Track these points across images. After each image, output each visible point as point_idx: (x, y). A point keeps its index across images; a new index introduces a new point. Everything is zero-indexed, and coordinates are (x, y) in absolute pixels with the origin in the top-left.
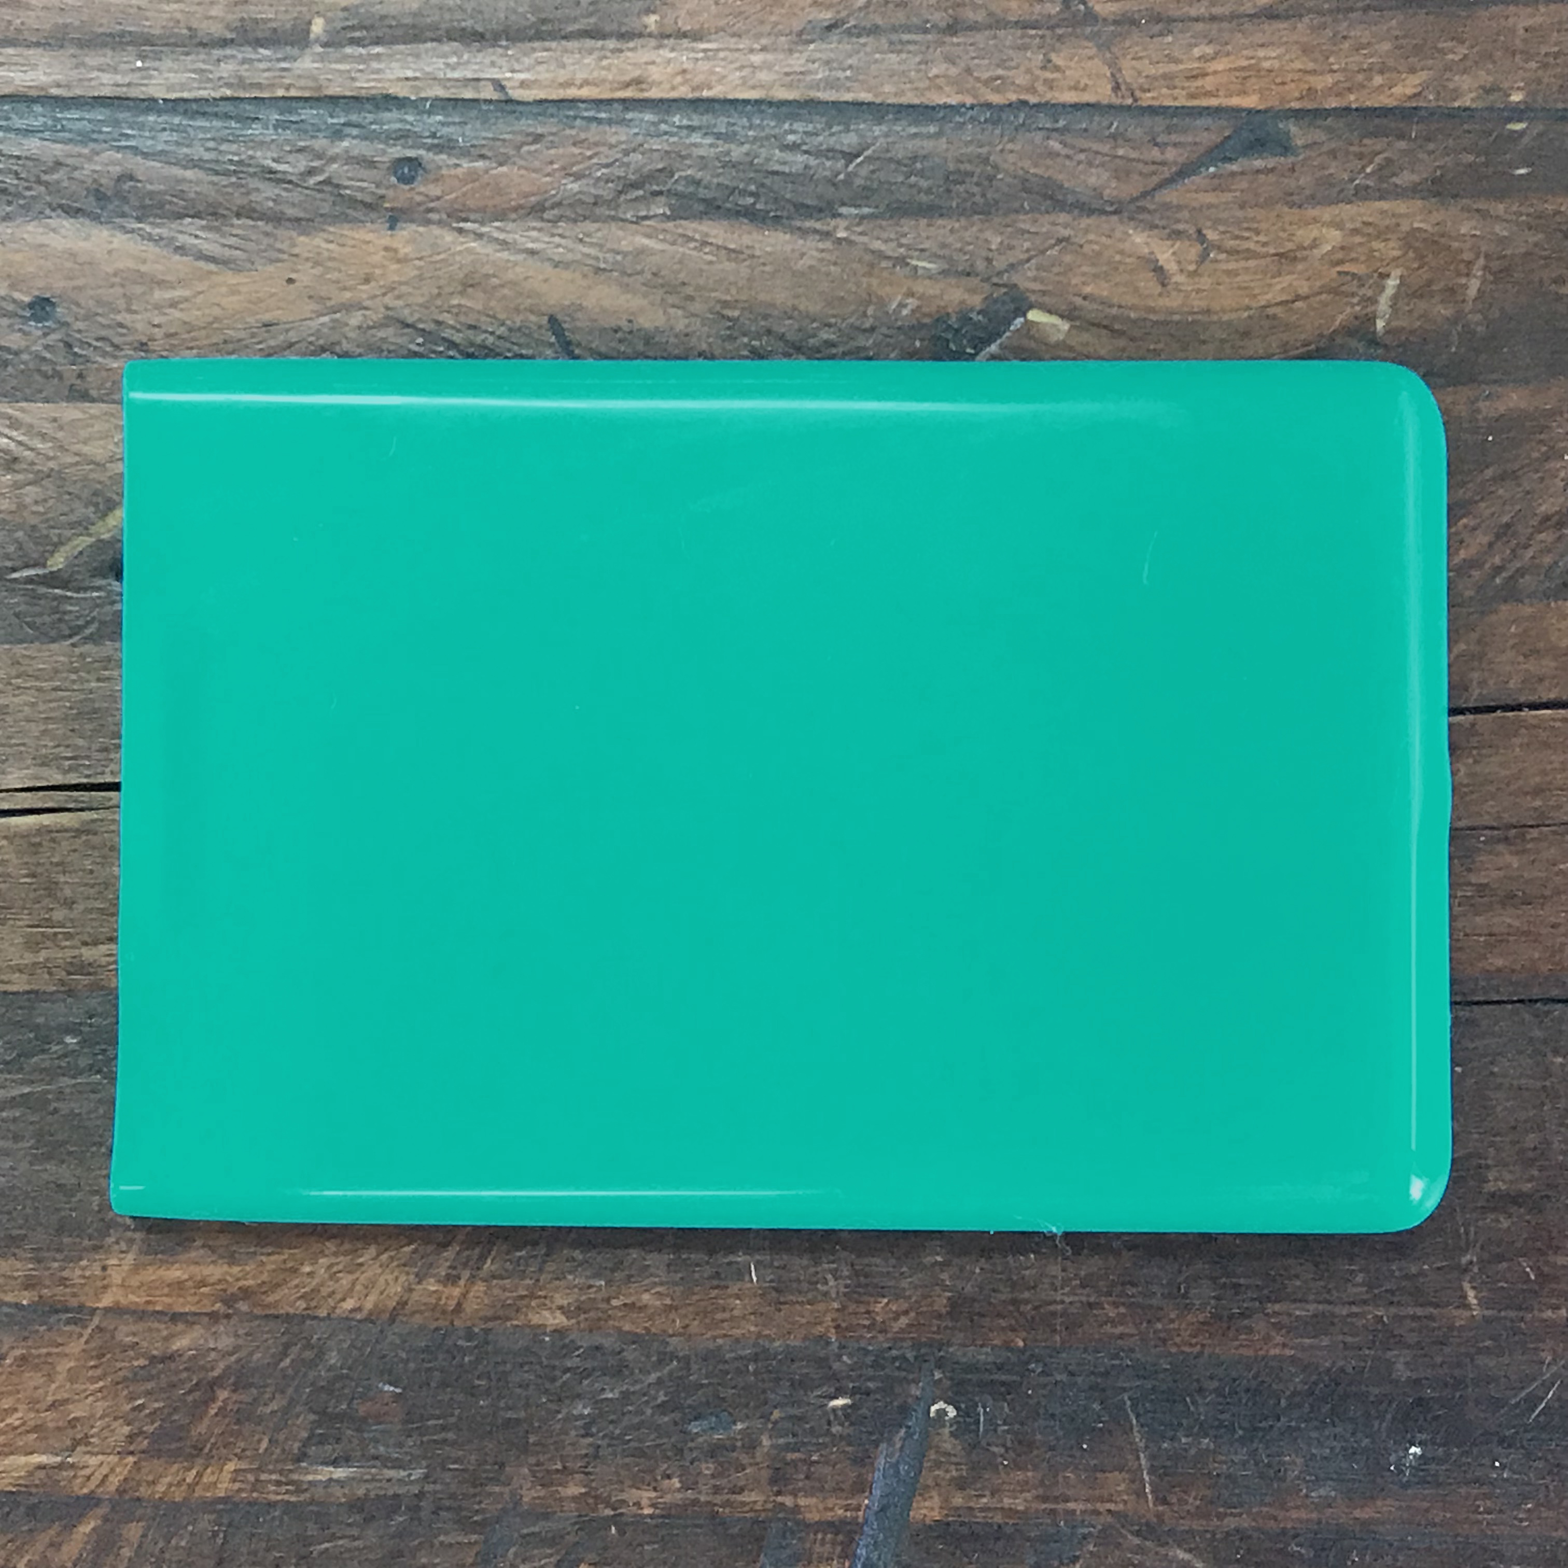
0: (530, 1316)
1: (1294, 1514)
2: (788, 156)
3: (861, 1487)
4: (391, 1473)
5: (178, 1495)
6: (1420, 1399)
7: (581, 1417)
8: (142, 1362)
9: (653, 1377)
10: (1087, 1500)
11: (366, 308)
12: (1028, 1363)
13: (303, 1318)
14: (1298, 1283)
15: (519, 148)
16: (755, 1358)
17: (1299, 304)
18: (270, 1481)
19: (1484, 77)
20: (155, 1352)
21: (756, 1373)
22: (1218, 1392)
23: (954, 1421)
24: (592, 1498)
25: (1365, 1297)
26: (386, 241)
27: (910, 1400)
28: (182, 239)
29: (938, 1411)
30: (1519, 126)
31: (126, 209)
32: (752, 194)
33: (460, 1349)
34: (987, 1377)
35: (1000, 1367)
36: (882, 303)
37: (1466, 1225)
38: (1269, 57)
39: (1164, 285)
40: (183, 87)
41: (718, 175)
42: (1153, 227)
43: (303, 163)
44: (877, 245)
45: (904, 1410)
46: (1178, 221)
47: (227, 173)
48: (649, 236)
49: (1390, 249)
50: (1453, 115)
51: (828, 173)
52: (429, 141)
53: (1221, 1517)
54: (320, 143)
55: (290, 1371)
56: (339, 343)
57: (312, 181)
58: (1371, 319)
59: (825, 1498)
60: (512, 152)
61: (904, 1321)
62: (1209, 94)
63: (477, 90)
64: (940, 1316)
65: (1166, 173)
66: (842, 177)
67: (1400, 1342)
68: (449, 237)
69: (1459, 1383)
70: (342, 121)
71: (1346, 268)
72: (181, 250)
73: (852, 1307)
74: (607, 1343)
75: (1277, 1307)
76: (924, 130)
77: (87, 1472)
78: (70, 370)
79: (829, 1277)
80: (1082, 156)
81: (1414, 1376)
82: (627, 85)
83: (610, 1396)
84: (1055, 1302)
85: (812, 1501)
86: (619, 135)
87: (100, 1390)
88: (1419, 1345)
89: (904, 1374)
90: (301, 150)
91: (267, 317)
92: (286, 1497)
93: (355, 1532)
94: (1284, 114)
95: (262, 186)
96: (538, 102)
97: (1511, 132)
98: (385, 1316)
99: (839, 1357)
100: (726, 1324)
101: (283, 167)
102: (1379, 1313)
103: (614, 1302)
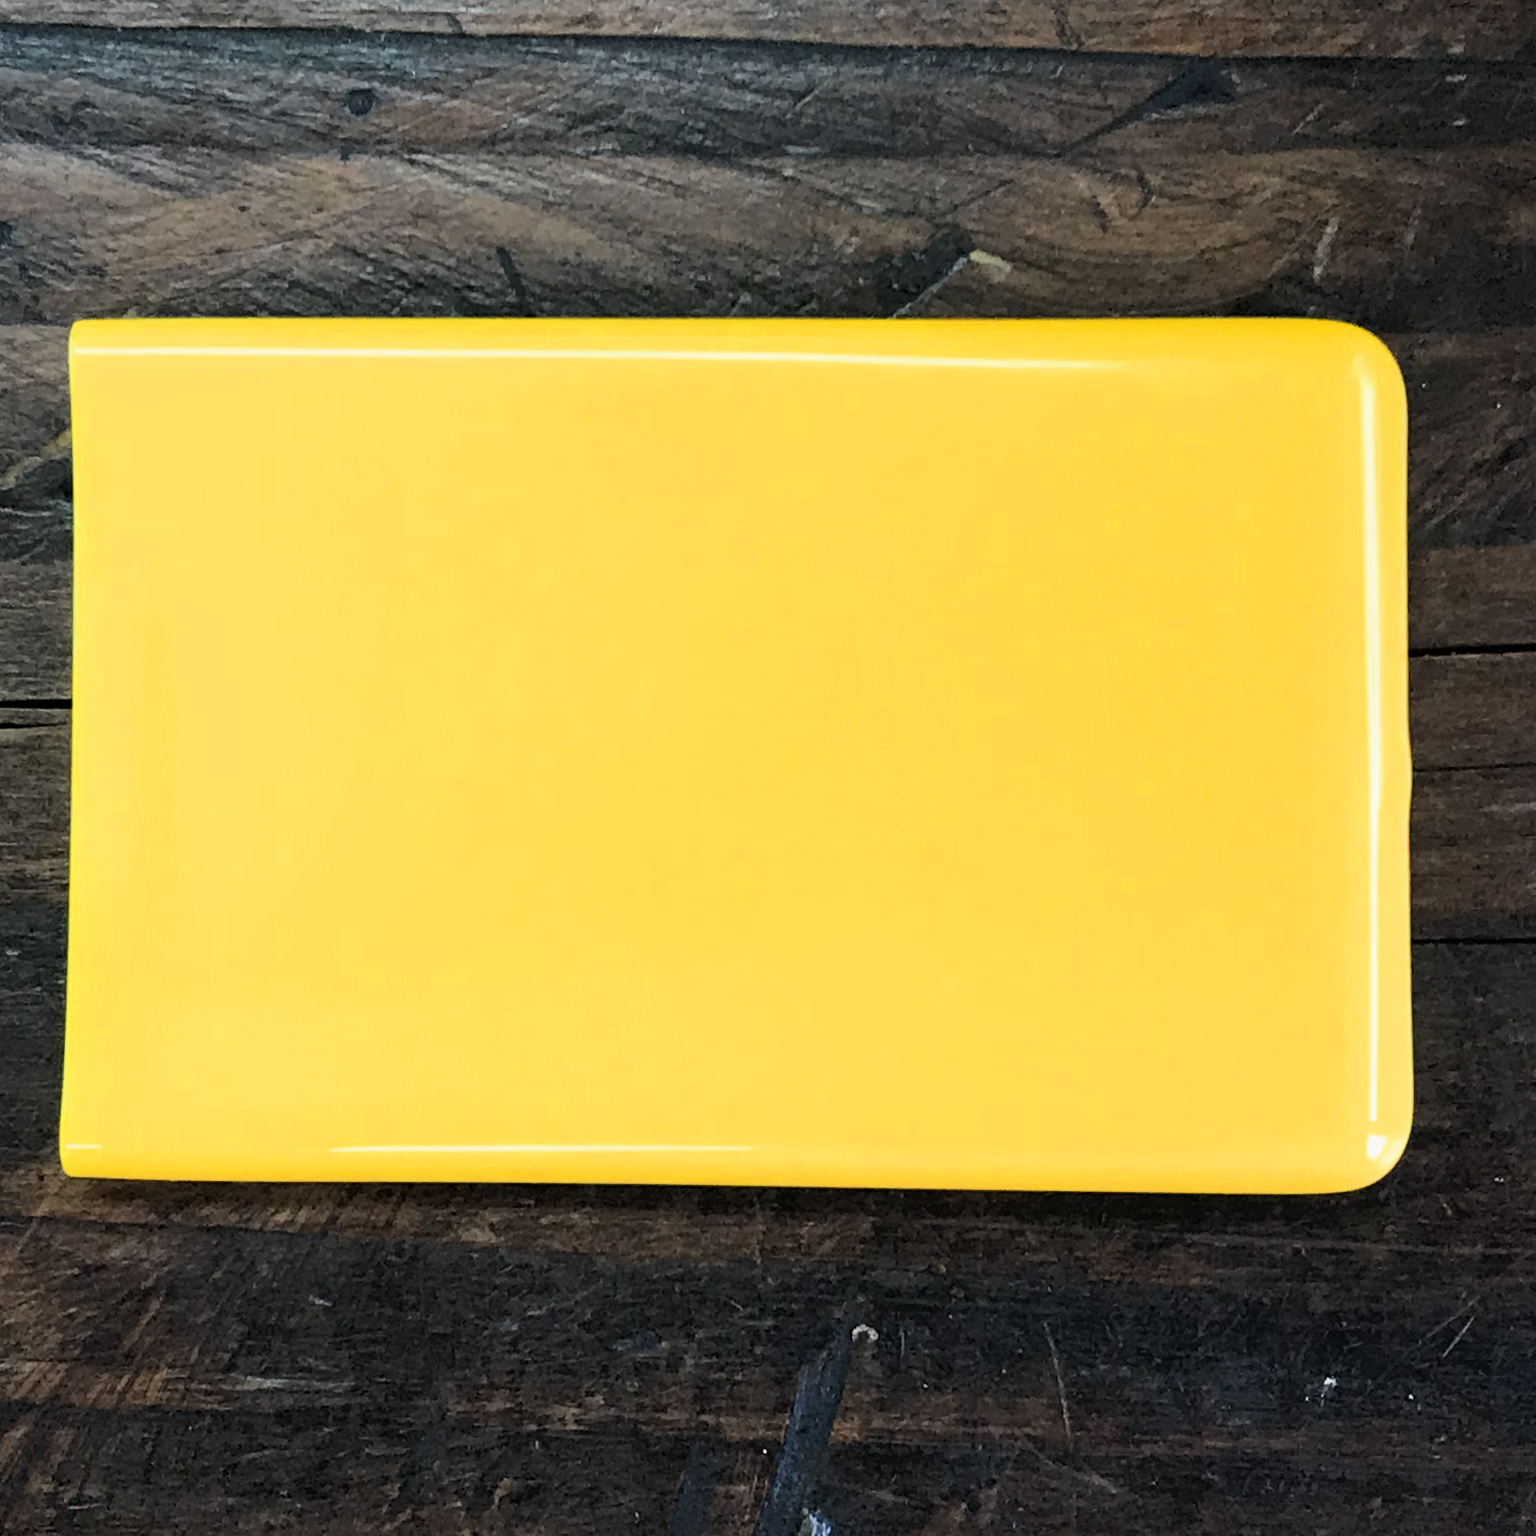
0: (460, 1232)
1: (1208, 1443)
2: (737, 94)
3: (784, 1406)
4: (316, 1384)
5: (109, 1401)
6: (1337, 1332)
7: (509, 1333)
8: (76, 1271)
9: (580, 1295)
10: (1006, 1425)
11: (317, 237)
12: (951, 1288)
13: (235, 1231)
14: (1217, 1214)
15: (469, 81)
16: (681, 1279)
17: (1236, 250)
18: (199, 1391)
19: (1425, 30)
20: (89, 1262)
21: (682, 1293)
22: (1137, 1319)
23: (877, 1342)
24: (517, 1414)
25: (1284, 1230)
26: (338, 171)
27: (833, 1323)
28: (138, 166)
29: (860, 1334)
30: (1458, 79)
31: (84, 135)
32: (700, 131)
33: (390, 1264)
34: (909, 1301)
35: (922, 1293)
36: (828, 241)
38: (1214, 6)
39: (1104, 228)
40: (143, 16)
41: (667, 112)
42: (1096, 171)
43: (256, 94)
44: (821, 183)
45: (827, 1334)
46: (1122, 166)
47: (185, 102)
48: (597, 170)
49: (1326, 197)
50: (1391, 64)
51: (775, 112)
52: (382, 73)
53: (1138, 1443)
54: (275, 75)
55: (221, 1284)
56: (290, 271)
57: (267, 111)
58: (1309, 266)
59: (746, 1418)
60: (464, 86)
61: (828, 1245)
62: (1154, 41)
63: (430, 23)
64: (864, 1241)
65: (1108, 117)
66: (789, 116)
67: (1318, 1275)
68: (400, 169)
69: (1374, 1317)
70: (297, 52)
71: (1286, 214)
72: (136, 176)
73: (777, 1229)
74: (537, 1262)
75: (1196, 1238)
76: (870, 71)
77: (18, 1378)
78: (24, 293)
79: (756, 1199)
80: (1026, 101)
81: (1332, 1308)
82: (579, 22)
83: (538, 1312)
84: (978, 1229)
85: (733, 1420)
86: (569, 71)
87: (35, 1297)
88: (1336, 1278)
89: (827, 1297)
90: (256, 80)
91: (220, 243)
92: (216, 1406)
93: (284, 1442)
94: (1227, 62)
95: (217, 115)
96: (490, 37)
97: (1450, 84)
98: (317, 1230)
99: (764, 1279)
100: (654, 1245)
101: (238, 97)
102: (1297, 1246)
103: (544, 1221)
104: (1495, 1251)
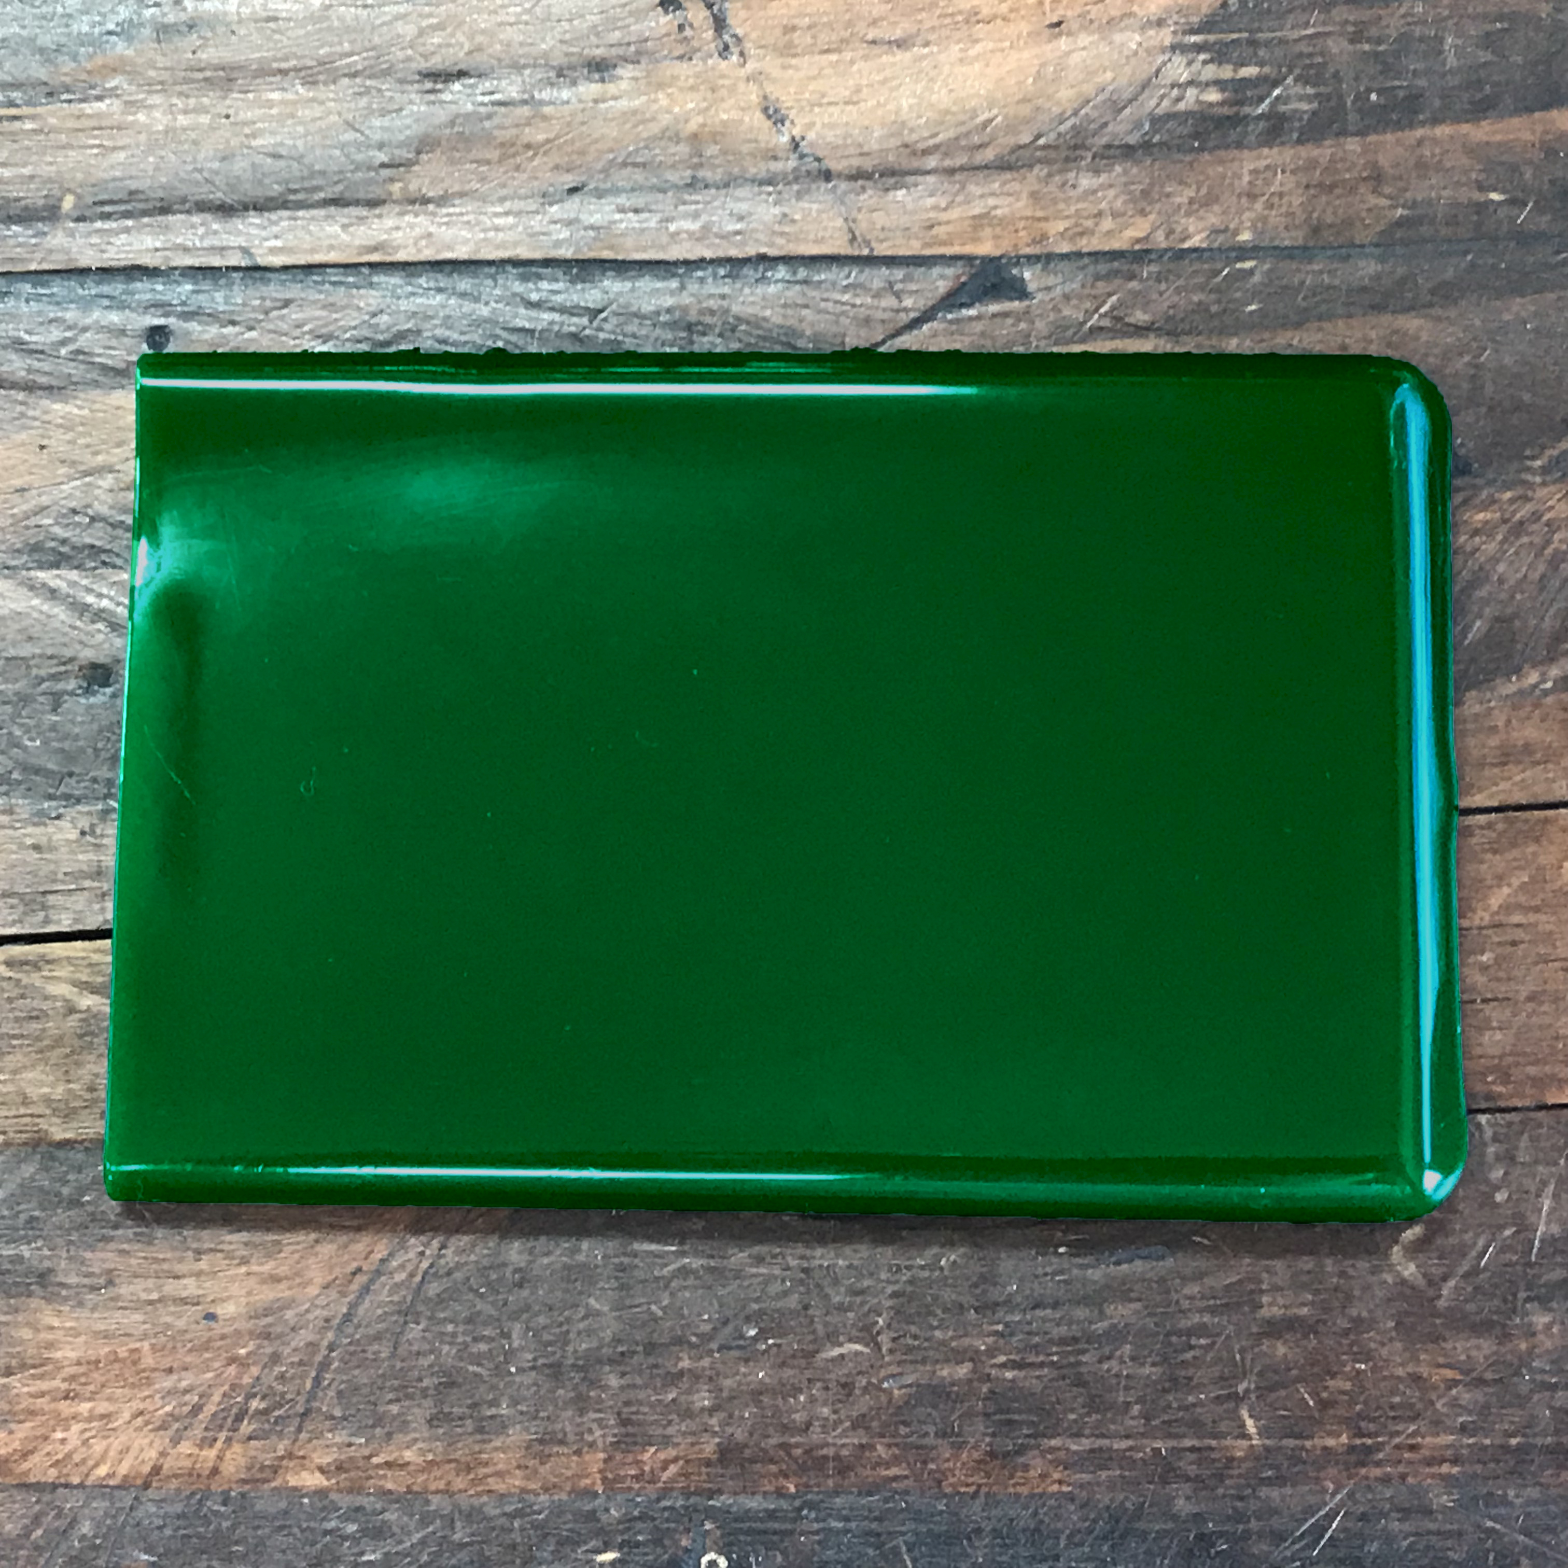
0: (289, 1477)
2: (533, 313)
6: (1203, 1534)
9: (418, 1536)
11: (119, 472)
12: (802, 1508)
13: (54, 1487)
14: (1072, 1417)
15: (266, 313)
16: (518, 1514)
19: (1213, 219)
21: (522, 1529)
22: (996, 1532)
25: (1142, 1430)
27: (680, 1553)
29: (709, 1562)
30: (1248, 265)
33: (216, 1513)
34: (758, 1525)
35: (771, 1515)
37: (1242, 1351)
38: (1003, 207)
41: (466, 333)
43: (56, 334)
50: (1181, 254)
51: (573, 329)
52: (179, 309)
54: (70, 315)
55: (41, 1543)
56: (91, 506)
57: (63, 352)
60: (261, 317)
61: (673, 1469)
62: (943, 243)
63: (226, 258)
64: (708, 1463)
65: (904, 318)
66: (585, 331)
67: (1180, 1475)
69: (1240, 1517)
70: (93, 292)
73: (619, 1456)
74: (370, 1504)
75: (1053, 1442)
76: (665, 285)
79: (594, 1426)
80: (822, 306)
81: (1196, 1510)
82: (375, 249)
83: (372, 1558)
84: (827, 1445)
86: (365, 298)
88: (1198, 1479)
89: (673, 1525)
90: (51, 321)
91: (18, 483)
94: (1019, 260)
95: (14, 357)
96: (285, 268)
97: (1240, 270)
98: (139, 1482)
99: (607, 1510)
100: (490, 1480)
101: (34, 338)
102: (1156, 1445)
103: (375, 1460)
104: (1358, 1442)
